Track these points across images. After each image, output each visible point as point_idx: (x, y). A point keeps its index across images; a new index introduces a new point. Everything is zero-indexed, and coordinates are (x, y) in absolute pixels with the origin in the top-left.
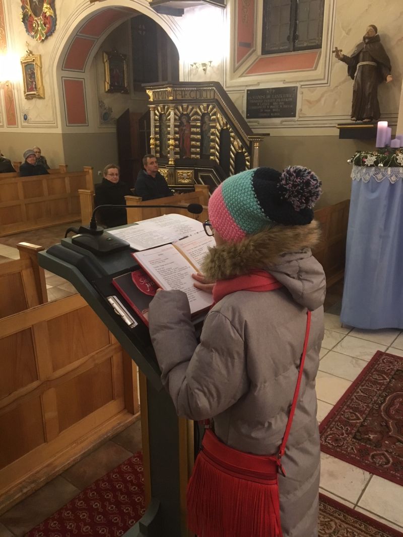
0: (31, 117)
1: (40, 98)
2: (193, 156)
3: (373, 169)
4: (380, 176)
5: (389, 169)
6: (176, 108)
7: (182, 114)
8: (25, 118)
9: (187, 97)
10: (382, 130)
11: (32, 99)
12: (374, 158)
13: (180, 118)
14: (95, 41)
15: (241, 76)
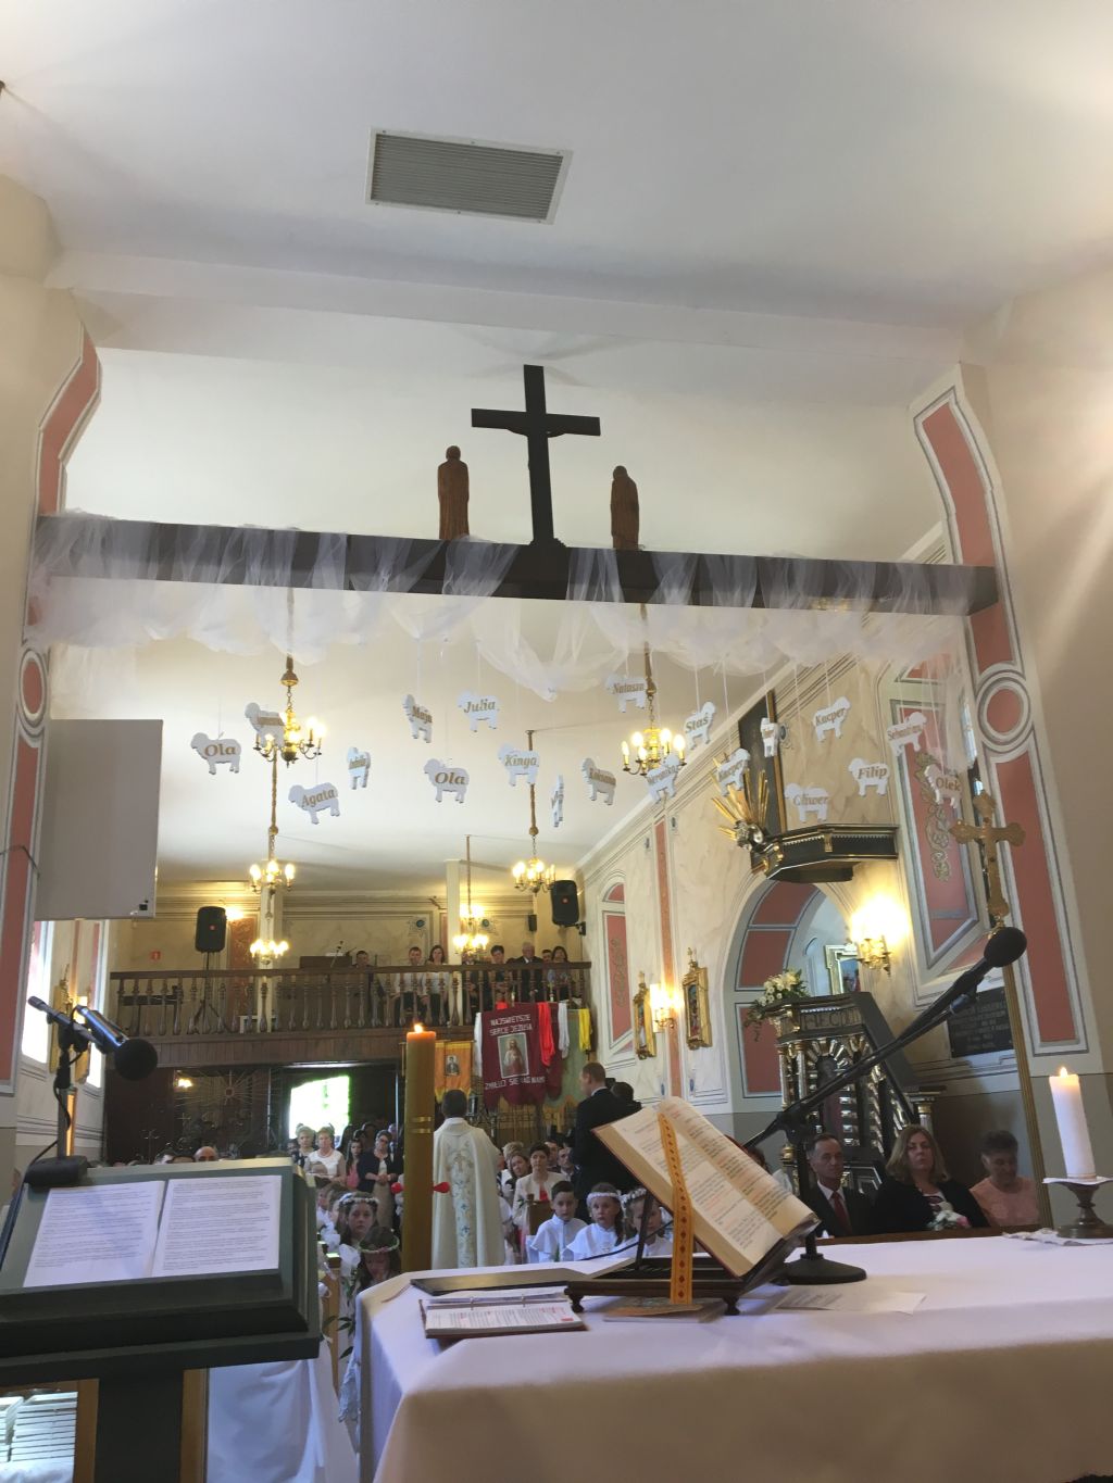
0: (696, 1084)
1: (705, 1046)
2: (848, 1141)
6: (806, 1047)
7: (821, 1058)
8: (692, 1088)
9: (826, 1024)
11: (697, 1048)
13: (818, 1066)
14: (790, 932)
15: (943, 974)
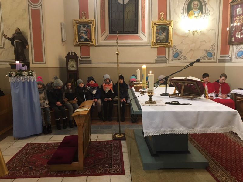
3: (15, 77)
4: (18, 80)
5: (21, 77)
10: (17, 64)
12: (15, 74)
